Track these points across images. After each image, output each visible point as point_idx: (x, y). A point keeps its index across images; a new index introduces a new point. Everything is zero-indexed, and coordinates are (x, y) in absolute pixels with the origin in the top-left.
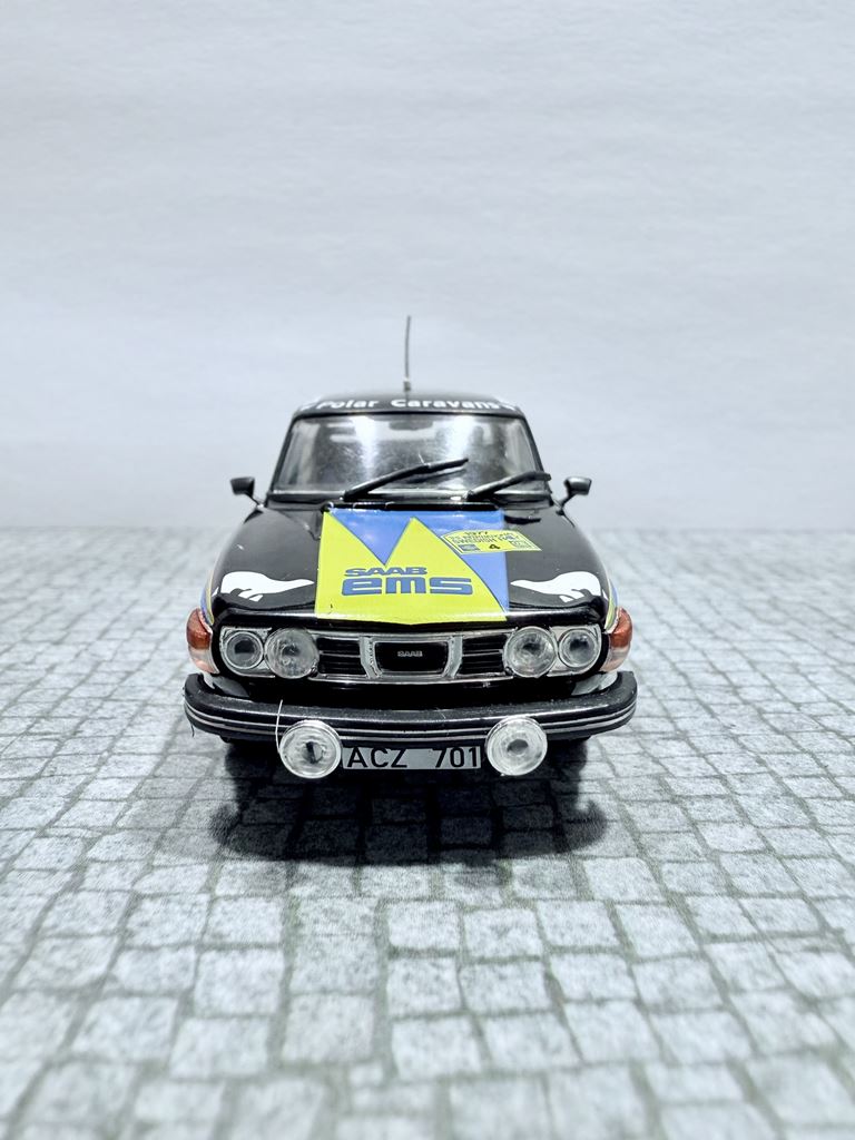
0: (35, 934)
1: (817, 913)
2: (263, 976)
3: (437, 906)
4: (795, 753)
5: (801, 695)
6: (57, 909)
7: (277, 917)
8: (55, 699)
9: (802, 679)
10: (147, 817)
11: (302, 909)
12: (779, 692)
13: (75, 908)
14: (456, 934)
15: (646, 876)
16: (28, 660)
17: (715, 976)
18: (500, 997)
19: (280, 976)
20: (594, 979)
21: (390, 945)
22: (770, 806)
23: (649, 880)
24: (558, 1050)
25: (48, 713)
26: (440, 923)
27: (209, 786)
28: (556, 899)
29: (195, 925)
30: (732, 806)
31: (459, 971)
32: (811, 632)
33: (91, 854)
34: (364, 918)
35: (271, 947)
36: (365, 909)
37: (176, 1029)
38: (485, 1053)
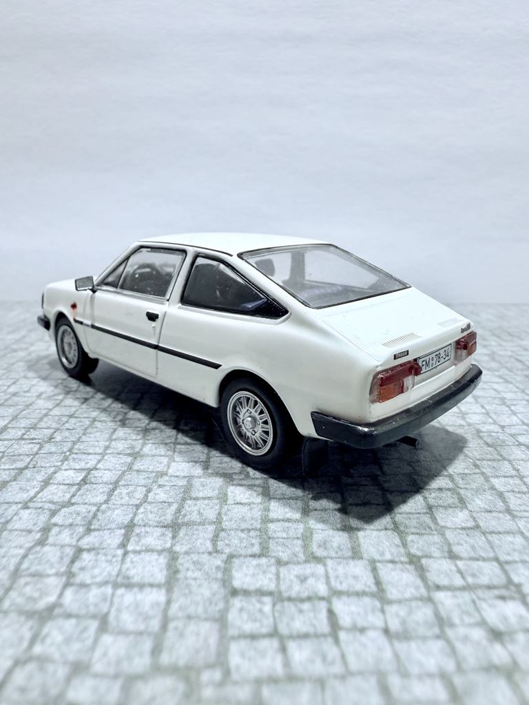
0: (16, 574)
1: (506, 572)
2: (153, 605)
3: (264, 560)
4: (499, 460)
5: (505, 420)
6: (31, 557)
7: (164, 566)
8: (40, 416)
9: (507, 409)
10: (89, 496)
11: (180, 561)
12: (492, 418)
13: (41, 557)
14: (274, 580)
15: (397, 543)
16: (26, 389)
17: (437, 615)
18: (299, 625)
19: (162, 607)
20: (359, 614)
21: (233, 587)
22: (480, 497)
23: (398, 546)
24: (332, 663)
25: (35, 425)
26: (264, 572)
27: (130, 476)
28: (339, 558)
29: (113, 570)
30: (455, 496)
31: (274, 605)
32: (515, 377)
33: (53, 521)
34: (218, 568)
35: (159, 586)
36: (218, 561)
37: (96, 641)
38: (287, 663)
